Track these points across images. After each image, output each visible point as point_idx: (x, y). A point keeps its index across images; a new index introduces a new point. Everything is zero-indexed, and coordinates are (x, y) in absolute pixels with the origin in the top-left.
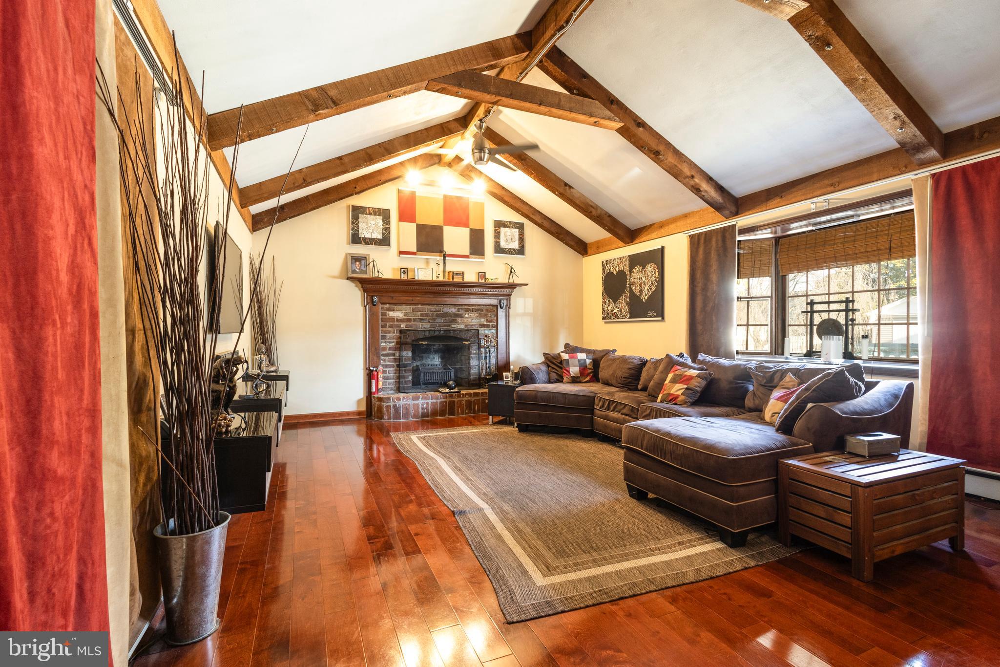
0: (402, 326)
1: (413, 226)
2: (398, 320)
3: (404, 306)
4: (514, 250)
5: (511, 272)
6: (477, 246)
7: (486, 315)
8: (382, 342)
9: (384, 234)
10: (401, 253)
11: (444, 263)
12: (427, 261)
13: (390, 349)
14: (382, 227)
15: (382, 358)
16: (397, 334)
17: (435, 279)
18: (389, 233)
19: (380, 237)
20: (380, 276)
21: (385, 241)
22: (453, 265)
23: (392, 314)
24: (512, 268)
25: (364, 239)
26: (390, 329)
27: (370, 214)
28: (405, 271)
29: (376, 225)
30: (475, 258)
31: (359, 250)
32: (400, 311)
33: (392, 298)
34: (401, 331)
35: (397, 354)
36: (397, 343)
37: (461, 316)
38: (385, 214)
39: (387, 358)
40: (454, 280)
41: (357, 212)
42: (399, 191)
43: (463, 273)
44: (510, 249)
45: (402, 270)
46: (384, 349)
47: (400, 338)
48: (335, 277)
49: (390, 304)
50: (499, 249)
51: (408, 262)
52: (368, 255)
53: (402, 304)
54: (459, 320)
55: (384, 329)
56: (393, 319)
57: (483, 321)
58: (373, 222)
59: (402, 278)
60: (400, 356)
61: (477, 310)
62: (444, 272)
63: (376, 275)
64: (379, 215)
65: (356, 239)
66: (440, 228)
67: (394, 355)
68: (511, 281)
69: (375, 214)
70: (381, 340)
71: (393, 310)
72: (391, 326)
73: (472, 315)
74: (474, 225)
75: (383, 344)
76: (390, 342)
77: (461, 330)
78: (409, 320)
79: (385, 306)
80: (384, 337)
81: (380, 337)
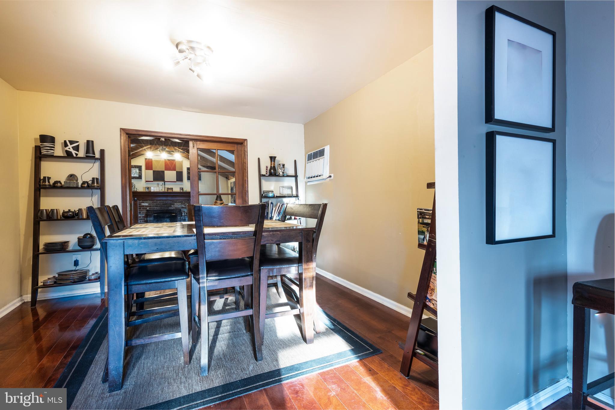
0: (148, 208)
1: (151, 172)
2: (146, 206)
3: (148, 201)
6: (179, 177)
7: (184, 204)
8: (139, 215)
9: (139, 175)
10: (147, 181)
11: (165, 185)
12: (158, 184)
13: (143, 217)
14: (138, 172)
15: (140, 220)
16: (145, 211)
17: (160, 191)
18: (141, 174)
19: (138, 176)
20: (137, 190)
21: (140, 177)
22: (168, 185)
23: (143, 204)
26: (143, 210)
28: (148, 188)
29: (136, 172)
30: (179, 182)
32: (146, 203)
33: (143, 198)
34: (147, 210)
35: (146, 219)
36: (146, 215)
37: (173, 204)
38: (140, 168)
39: (141, 220)
40: (169, 191)
42: (146, 159)
43: (172, 188)
45: (147, 188)
46: (140, 217)
47: (147, 213)
49: (142, 200)
50: (189, 179)
51: (149, 185)
52: (133, 183)
53: (147, 200)
54: (172, 206)
55: (140, 210)
56: (143, 206)
57: (183, 206)
58: (135, 171)
59: (147, 190)
60: (147, 219)
61: (180, 202)
62: (165, 188)
63: (136, 190)
64: (137, 168)
66: (163, 172)
67: (144, 219)
69: (135, 168)
70: (138, 214)
71: (144, 203)
72: (143, 209)
73: (178, 204)
74: (178, 170)
75: (140, 215)
76: (143, 215)
77: (173, 210)
78: (151, 206)
79: (140, 201)
80: (140, 213)
81: (138, 213)
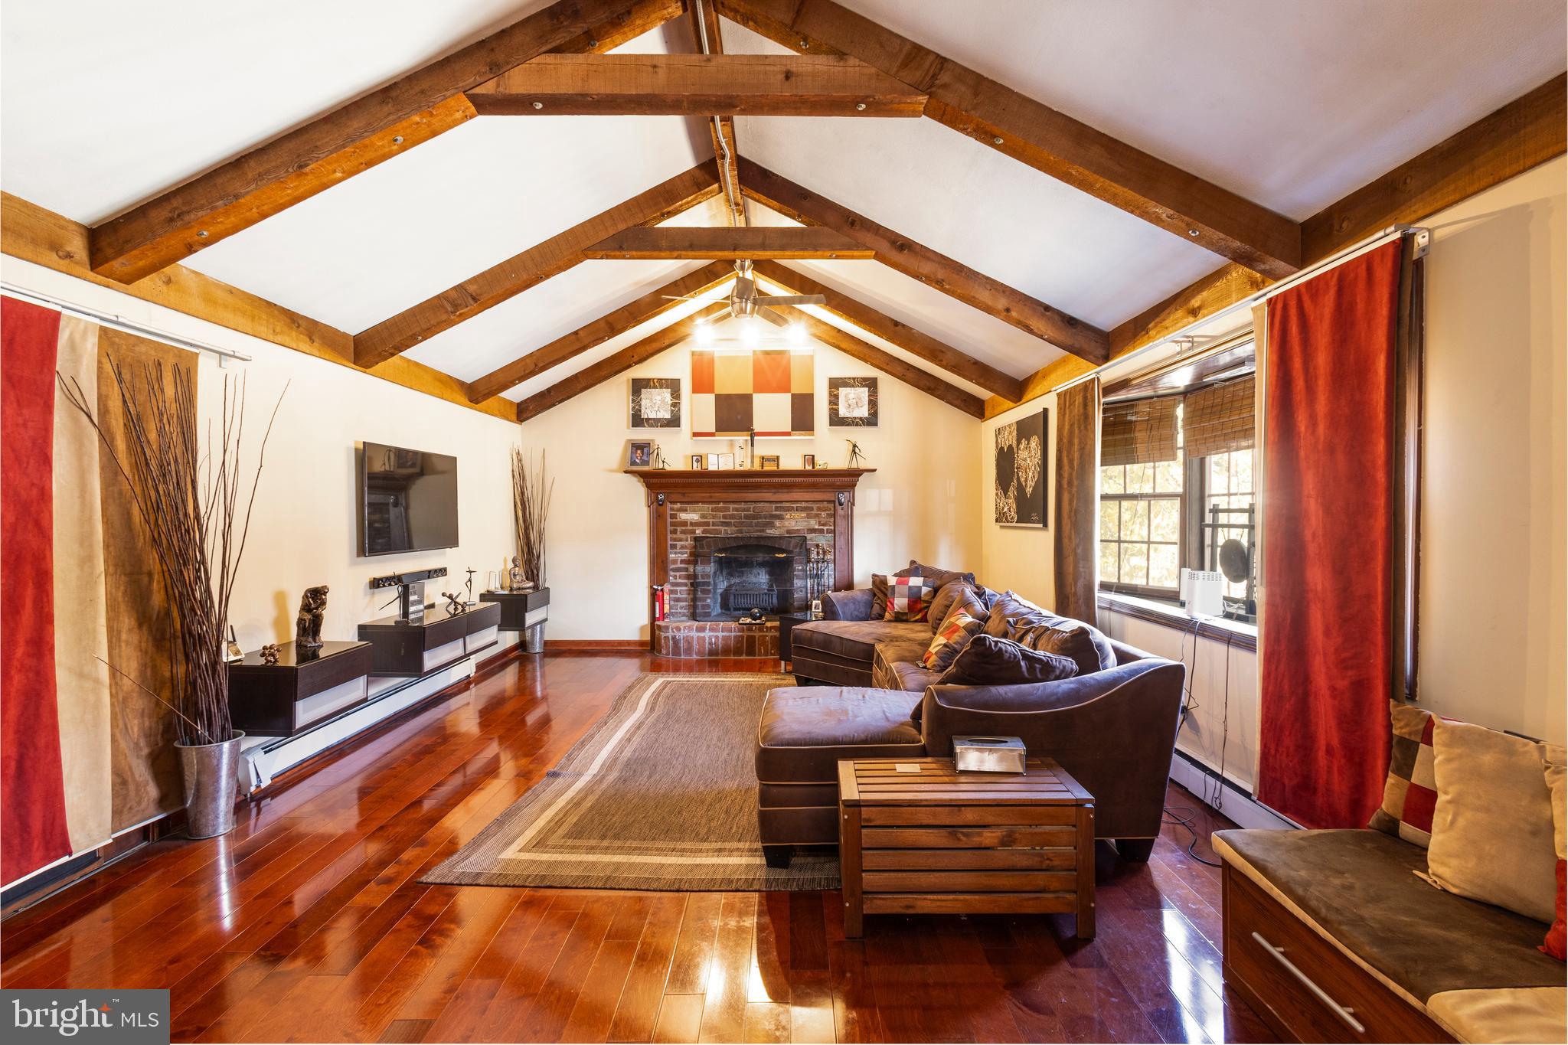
0: (697, 532)
1: (710, 399)
2: (692, 524)
3: (700, 505)
4: (861, 419)
5: (854, 452)
6: (802, 418)
7: (817, 516)
8: (671, 553)
9: (672, 411)
10: (695, 434)
11: (752, 445)
12: (732, 444)
13: (682, 562)
14: (670, 402)
15: (672, 573)
16: (690, 543)
17: (738, 468)
18: (679, 409)
19: (668, 416)
20: (668, 468)
21: (674, 422)
22: (765, 447)
23: (683, 516)
24: (855, 446)
25: (648, 420)
26: (683, 536)
27: (655, 387)
28: (700, 459)
29: (663, 401)
30: (800, 435)
31: (642, 434)
32: (694, 511)
33: (684, 494)
34: (696, 539)
35: (691, 569)
36: (691, 554)
37: (780, 517)
38: (674, 385)
39: (678, 574)
40: (765, 468)
41: (638, 386)
42: (693, 353)
43: (778, 457)
44: (855, 418)
45: (695, 458)
46: (674, 562)
47: (695, 547)
48: (612, 471)
49: (682, 503)
50: (836, 420)
51: (702, 446)
52: (653, 440)
53: (697, 502)
54: (777, 523)
55: (674, 536)
56: (684, 523)
57: (814, 524)
58: (659, 398)
59: (695, 466)
60: (694, 571)
61: (803, 509)
62: (753, 457)
63: (661, 466)
64: (667, 387)
65: (637, 420)
66: (747, 399)
67: (687, 570)
68: (854, 465)
69: (661, 387)
70: (669, 550)
71: (685, 511)
72: (683, 532)
73: (796, 515)
74: (797, 389)
75: (673, 556)
76: (682, 553)
77: (781, 538)
78: (707, 524)
79: (675, 506)
80: (674, 547)
81: (669, 547)
